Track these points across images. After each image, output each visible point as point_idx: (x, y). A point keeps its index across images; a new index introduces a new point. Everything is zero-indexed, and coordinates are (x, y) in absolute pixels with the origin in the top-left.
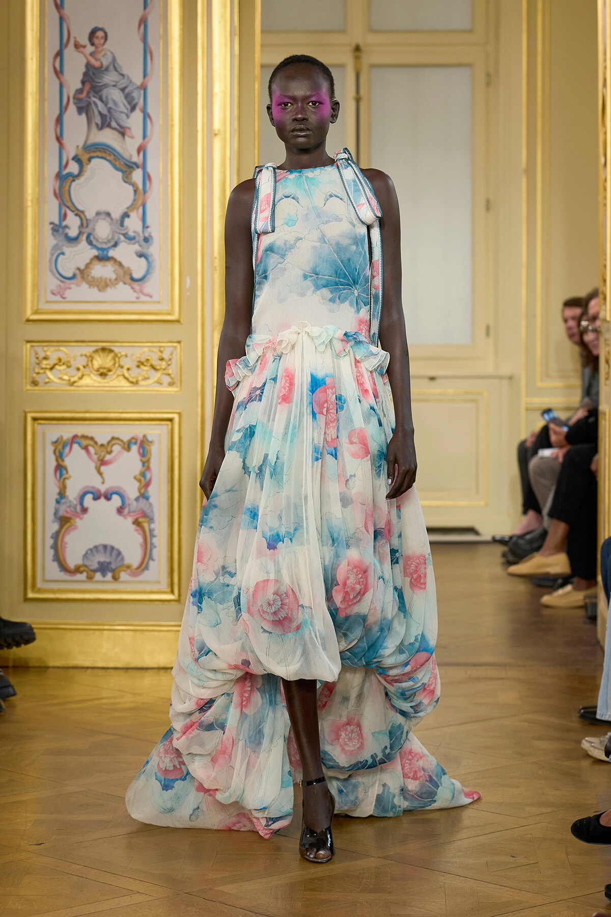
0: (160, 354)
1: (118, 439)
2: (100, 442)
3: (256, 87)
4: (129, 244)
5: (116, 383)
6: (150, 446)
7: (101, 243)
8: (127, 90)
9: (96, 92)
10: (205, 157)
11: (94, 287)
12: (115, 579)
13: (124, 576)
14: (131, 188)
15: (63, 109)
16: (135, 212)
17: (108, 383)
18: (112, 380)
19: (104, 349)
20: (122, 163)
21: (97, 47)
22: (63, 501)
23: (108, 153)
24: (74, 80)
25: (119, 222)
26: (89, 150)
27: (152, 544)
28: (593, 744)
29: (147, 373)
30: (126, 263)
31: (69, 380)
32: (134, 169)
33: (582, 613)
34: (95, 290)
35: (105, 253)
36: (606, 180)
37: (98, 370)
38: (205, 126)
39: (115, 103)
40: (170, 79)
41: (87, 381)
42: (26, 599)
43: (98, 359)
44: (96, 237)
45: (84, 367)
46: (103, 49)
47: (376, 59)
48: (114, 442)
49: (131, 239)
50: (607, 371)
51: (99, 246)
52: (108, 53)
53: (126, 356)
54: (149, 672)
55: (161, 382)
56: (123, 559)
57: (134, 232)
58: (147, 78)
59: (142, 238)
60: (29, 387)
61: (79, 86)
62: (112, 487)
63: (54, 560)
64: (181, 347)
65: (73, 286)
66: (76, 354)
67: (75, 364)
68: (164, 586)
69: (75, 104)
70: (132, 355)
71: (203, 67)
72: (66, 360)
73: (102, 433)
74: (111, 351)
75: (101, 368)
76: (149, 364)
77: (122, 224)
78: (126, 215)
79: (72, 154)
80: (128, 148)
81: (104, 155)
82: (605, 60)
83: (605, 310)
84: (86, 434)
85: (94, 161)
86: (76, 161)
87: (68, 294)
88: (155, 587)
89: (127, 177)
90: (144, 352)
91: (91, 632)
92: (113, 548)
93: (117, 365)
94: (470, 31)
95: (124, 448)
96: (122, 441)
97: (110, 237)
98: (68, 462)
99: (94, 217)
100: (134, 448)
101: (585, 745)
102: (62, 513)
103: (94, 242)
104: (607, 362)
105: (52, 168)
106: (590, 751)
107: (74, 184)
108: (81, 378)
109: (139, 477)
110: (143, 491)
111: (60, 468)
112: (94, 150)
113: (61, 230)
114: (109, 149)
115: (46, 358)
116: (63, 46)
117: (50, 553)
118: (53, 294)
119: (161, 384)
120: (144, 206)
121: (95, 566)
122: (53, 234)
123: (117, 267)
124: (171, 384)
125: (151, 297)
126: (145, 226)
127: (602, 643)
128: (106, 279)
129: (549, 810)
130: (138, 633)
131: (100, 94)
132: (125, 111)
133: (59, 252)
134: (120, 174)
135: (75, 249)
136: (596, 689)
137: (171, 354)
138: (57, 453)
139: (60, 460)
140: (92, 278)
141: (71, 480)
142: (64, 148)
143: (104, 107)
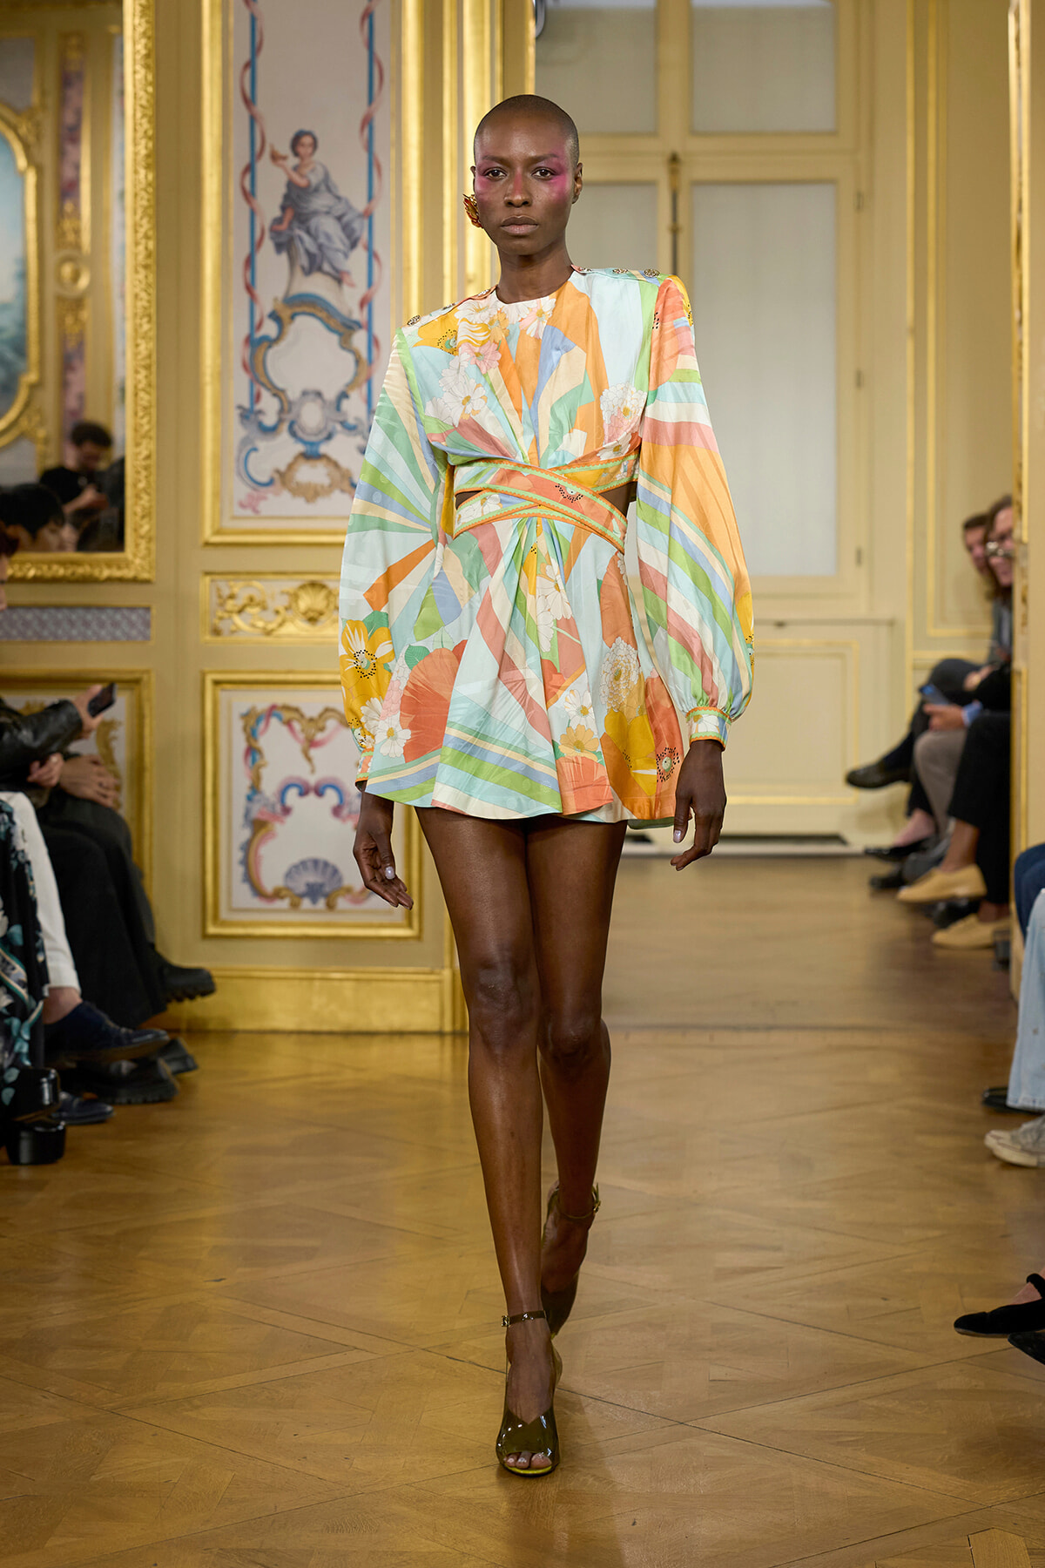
1: (333, 710)
2: (308, 716)
4: (348, 435)
5: (329, 630)
7: (309, 434)
8: (345, 219)
9: (302, 222)
11: (299, 496)
12: (330, 906)
13: (342, 903)
14: (350, 358)
15: (255, 246)
16: (357, 390)
17: (319, 631)
18: (325, 628)
19: (313, 584)
20: (338, 322)
21: (302, 159)
22: (257, 797)
23: (319, 307)
24: (270, 206)
25: (334, 405)
26: (292, 303)
28: (1000, 1141)
30: (344, 462)
31: (264, 629)
32: (356, 331)
33: (989, 955)
34: (300, 501)
35: (315, 448)
36: (1021, 344)
37: (305, 614)
38: (455, 269)
39: (328, 237)
40: (405, 202)
41: (289, 629)
42: (206, 936)
43: (306, 598)
44: (302, 426)
45: (286, 609)
46: (312, 161)
47: (701, 173)
48: (327, 715)
49: (351, 429)
50: (1023, 613)
51: (306, 438)
52: (319, 166)
54: (377, 1040)
56: (340, 880)
57: (357, 419)
58: (374, 202)
60: (208, 637)
62: (325, 778)
63: (244, 881)
65: (270, 496)
66: (274, 590)
67: (272, 605)
69: (272, 238)
72: (261, 599)
73: (310, 702)
74: (323, 587)
75: (309, 610)
77: (338, 408)
78: (344, 395)
79: (268, 310)
80: (347, 301)
81: (313, 311)
82: (1020, 174)
83: (1021, 528)
84: (289, 704)
86: (274, 320)
87: (264, 507)
89: (346, 342)
91: (297, 982)
92: (326, 864)
93: (332, 607)
94: (833, 133)
97: (322, 426)
98: (263, 742)
99: (299, 399)
101: (990, 1141)
102: (255, 814)
103: (300, 434)
104: (1024, 600)
105: (240, 329)
106: (997, 1150)
107: (271, 352)
108: (281, 625)
111: (252, 752)
112: (300, 303)
113: (252, 417)
114: (321, 303)
115: (232, 597)
116: (256, 157)
117: (239, 871)
118: (242, 506)
120: (369, 381)
121: (302, 888)
122: (242, 423)
123: (331, 468)
128: (316, 485)
129: (937, 1233)
130: (363, 983)
131: (307, 224)
132: (343, 248)
133: (249, 447)
134: (336, 337)
135: (273, 443)
136: (1007, 1062)
138: (249, 730)
139: (252, 741)
140: (296, 483)
141: (267, 767)
142: (256, 301)
143: (312, 242)
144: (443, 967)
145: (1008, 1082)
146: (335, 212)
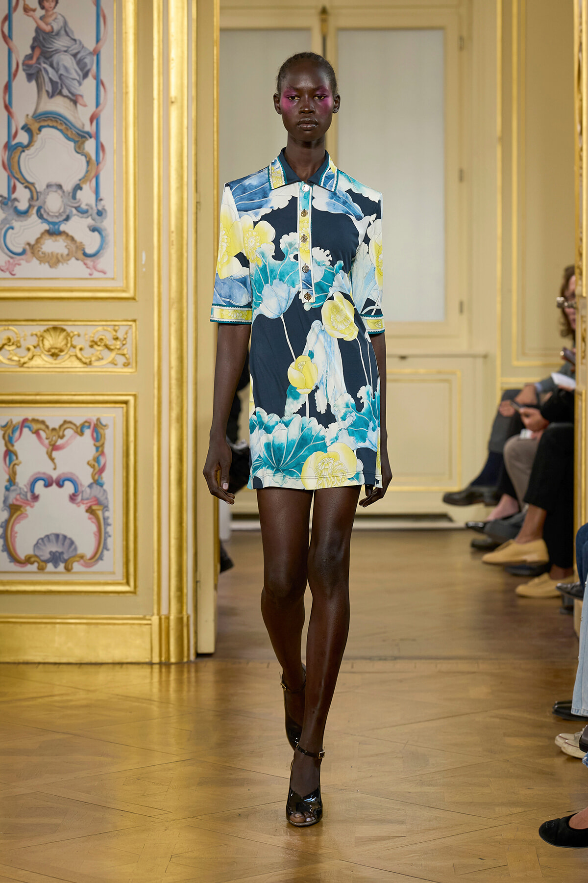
0: (114, 333)
1: (70, 422)
2: (51, 426)
3: (215, 52)
4: (82, 217)
5: (68, 363)
6: (103, 430)
7: (52, 216)
8: (79, 56)
9: (47, 58)
10: (161, 126)
11: (44, 263)
12: (68, 569)
13: (77, 566)
14: (83, 159)
15: (12, 76)
16: (88, 183)
17: (60, 363)
18: (64, 361)
19: (55, 328)
20: (74, 132)
21: (47, 11)
22: (12, 488)
23: (59, 122)
24: (23, 46)
25: (71, 194)
26: (39, 119)
27: (106, 533)
29: (100, 354)
30: (78, 237)
31: (19, 361)
32: (87, 140)
33: (558, 603)
34: (45, 266)
35: (57, 227)
36: (581, 149)
37: (49, 351)
38: (161, 93)
39: (66, 69)
40: (124, 44)
41: (37, 362)
43: (50, 338)
44: (47, 210)
45: (35, 347)
46: (53, 13)
47: (343, 22)
48: (66, 426)
49: (83, 212)
50: (583, 349)
51: (50, 219)
52: (59, 17)
53: (79, 335)
54: (104, 668)
55: (115, 363)
56: (76, 549)
57: (87, 205)
58: (100, 43)
59: (95, 211)
61: (29, 51)
62: (63, 474)
63: (3, 551)
64: (136, 325)
65: (23, 262)
66: (26, 333)
67: (25, 344)
68: (120, 576)
69: (24, 70)
70: (86, 334)
71: (159, 32)
72: (16, 339)
73: (53, 417)
74: (63, 330)
75: (52, 348)
76: (103, 344)
77: (74, 197)
78: (78, 187)
79: (22, 123)
80: (81, 117)
81: (55, 124)
82: (581, 24)
83: (582, 286)
84: (36, 418)
85: (44, 130)
86: (26, 131)
87: (17, 270)
88: (109, 579)
89: (79, 148)
90: (97, 331)
91: (43, 626)
92: (65, 537)
93: (69, 345)
95: (76, 432)
96: (75, 425)
97: (62, 210)
98: (18, 447)
99: (45, 190)
100: (88, 432)
101: (559, 741)
102: (11, 500)
103: (45, 216)
104: (584, 340)
106: (564, 748)
107: (23, 154)
108: (31, 359)
109: (92, 463)
110: (96, 477)
111: (10, 454)
112: (45, 119)
113: (10, 203)
114: (60, 118)
116: (12, 10)
118: (2, 270)
119: (116, 365)
120: (97, 177)
121: (47, 556)
122: (1, 207)
123: (69, 242)
124: (126, 365)
125: (105, 273)
126: (98, 199)
128: (57, 254)
129: (520, 810)
130: (92, 626)
131: (50, 60)
132: (78, 78)
133: (8, 226)
134: (72, 144)
135: (25, 223)
137: (126, 334)
138: (7, 438)
139: (9, 445)
140: (42, 253)
141: (21, 465)
142: (13, 117)
143: (55, 73)
144: (153, 615)
145: (572, 698)
146: (71, 50)
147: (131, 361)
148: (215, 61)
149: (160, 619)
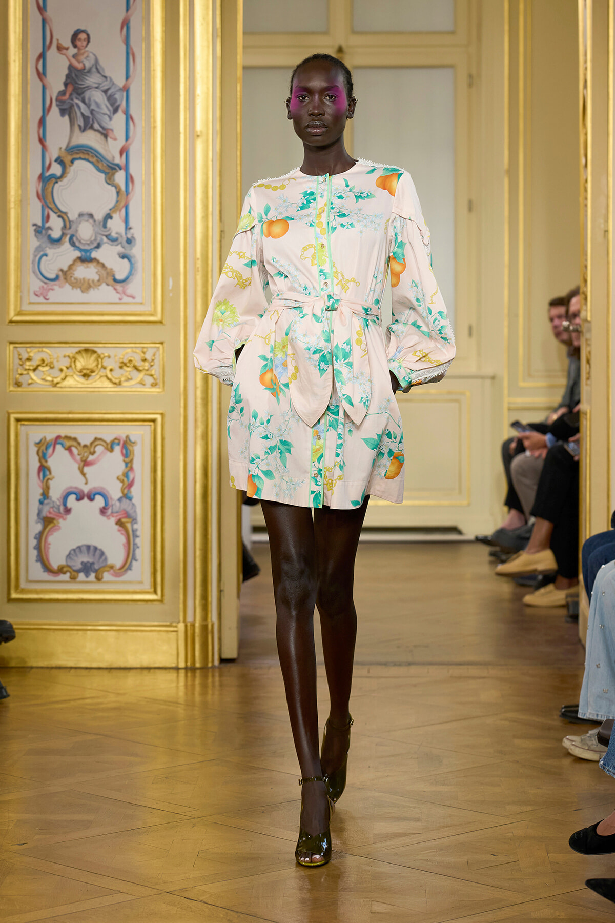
0: (143, 355)
1: (100, 439)
2: (83, 443)
3: (239, 88)
4: (112, 245)
5: (99, 383)
6: (133, 446)
7: (84, 244)
8: (109, 92)
9: (79, 94)
10: (188, 159)
11: (77, 289)
12: (99, 579)
13: (107, 576)
14: (113, 190)
15: (46, 111)
16: (118, 213)
17: (91, 383)
18: (95, 382)
19: (86, 350)
20: (105, 165)
21: (79, 49)
22: (46, 502)
23: (91, 154)
24: (56, 83)
25: (102, 223)
26: (72, 152)
27: (135, 544)
28: (574, 743)
29: (129, 374)
30: (108, 264)
31: (53, 381)
32: (117, 171)
33: (564, 612)
34: (78, 292)
35: (88, 254)
36: (586, 181)
37: (81, 371)
38: (188, 127)
39: (98, 105)
40: (152, 80)
41: (69, 382)
42: (10, 600)
43: (81, 360)
44: (79, 238)
45: (67, 368)
47: (359, 61)
48: (97, 443)
49: (113, 240)
50: (588, 371)
51: (82, 247)
52: (91, 55)
53: (109, 357)
54: (132, 672)
55: (144, 383)
56: (106, 559)
57: (117, 233)
58: (130, 80)
59: (125, 239)
60: (12, 388)
61: (62, 88)
62: (94, 488)
63: (37, 561)
64: (163, 347)
65: (56, 288)
66: (59, 355)
67: (58, 365)
68: (147, 585)
69: (57, 105)
70: (115, 356)
71: (185, 70)
72: (49, 361)
73: (85, 434)
74: (94, 352)
75: (84, 369)
76: (132, 365)
77: (105, 226)
78: (109, 217)
79: (55, 156)
80: (111, 150)
81: (86, 157)
82: (586, 62)
84: (69, 435)
85: (76, 162)
86: (59, 163)
87: (52, 296)
88: (137, 588)
89: (110, 179)
90: (127, 353)
91: (75, 632)
92: (96, 548)
93: (100, 366)
94: (453, 33)
95: (107, 449)
96: (105, 442)
97: (93, 238)
98: (51, 462)
99: (77, 219)
100: (117, 449)
101: (566, 743)
102: (45, 513)
103: (77, 244)
104: (588, 362)
105: (35, 170)
106: (571, 749)
107: (57, 185)
108: (64, 379)
109: (122, 478)
110: (126, 491)
111: (43, 469)
112: (78, 152)
113: (44, 232)
114: (93, 151)
115: (29, 359)
116: (46, 48)
117: (34, 554)
118: (37, 295)
119: (144, 385)
120: (127, 207)
121: (79, 566)
122: (36, 235)
123: (100, 268)
124: (154, 385)
125: (134, 298)
126: (128, 228)
127: (583, 642)
128: (89, 280)
129: (530, 808)
130: (122, 633)
131: (82, 96)
132: (108, 113)
133: (42, 253)
134: (103, 176)
135: (58, 250)
136: (577, 687)
137: (154, 355)
138: (41, 454)
139: (43, 461)
140: (75, 279)
141: (54, 480)
142: (46, 150)
143: (87, 109)
144: (179, 622)
145: (579, 702)
146: (103, 87)
147: (158, 381)
148: (239, 97)
149: (186, 626)
